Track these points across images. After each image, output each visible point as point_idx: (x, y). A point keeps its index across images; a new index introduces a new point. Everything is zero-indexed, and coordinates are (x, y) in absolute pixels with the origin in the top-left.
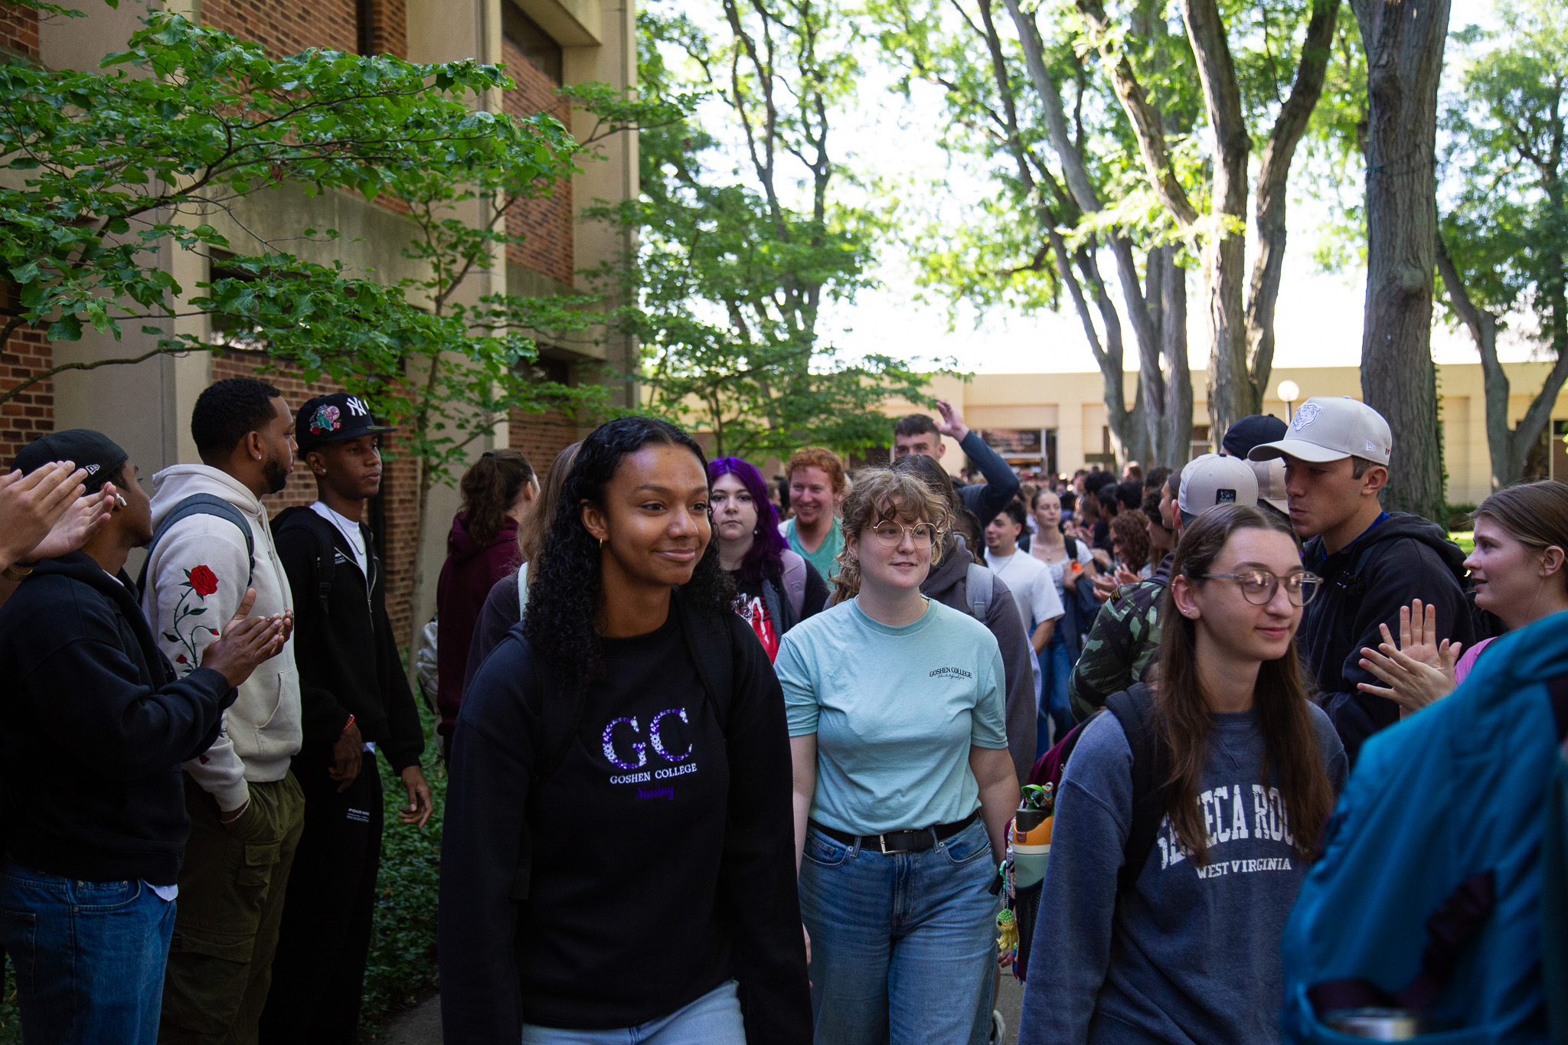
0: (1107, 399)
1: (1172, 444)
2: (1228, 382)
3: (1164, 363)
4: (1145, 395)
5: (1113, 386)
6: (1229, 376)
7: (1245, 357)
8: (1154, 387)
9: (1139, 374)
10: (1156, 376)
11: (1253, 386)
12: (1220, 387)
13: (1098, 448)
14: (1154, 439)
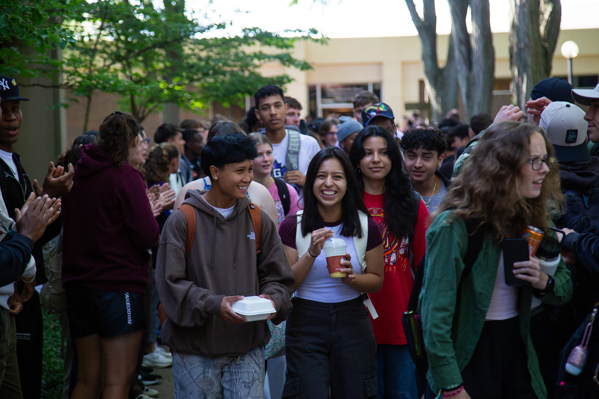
0: (424, 58)
1: (478, 95)
2: (526, 45)
3: (471, 27)
4: (457, 54)
5: (429, 48)
6: (527, 40)
7: (538, 25)
8: (464, 49)
9: (451, 37)
10: (465, 38)
11: (545, 49)
12: (520, 50)
13: (414, 98)
14: (463, 90)
